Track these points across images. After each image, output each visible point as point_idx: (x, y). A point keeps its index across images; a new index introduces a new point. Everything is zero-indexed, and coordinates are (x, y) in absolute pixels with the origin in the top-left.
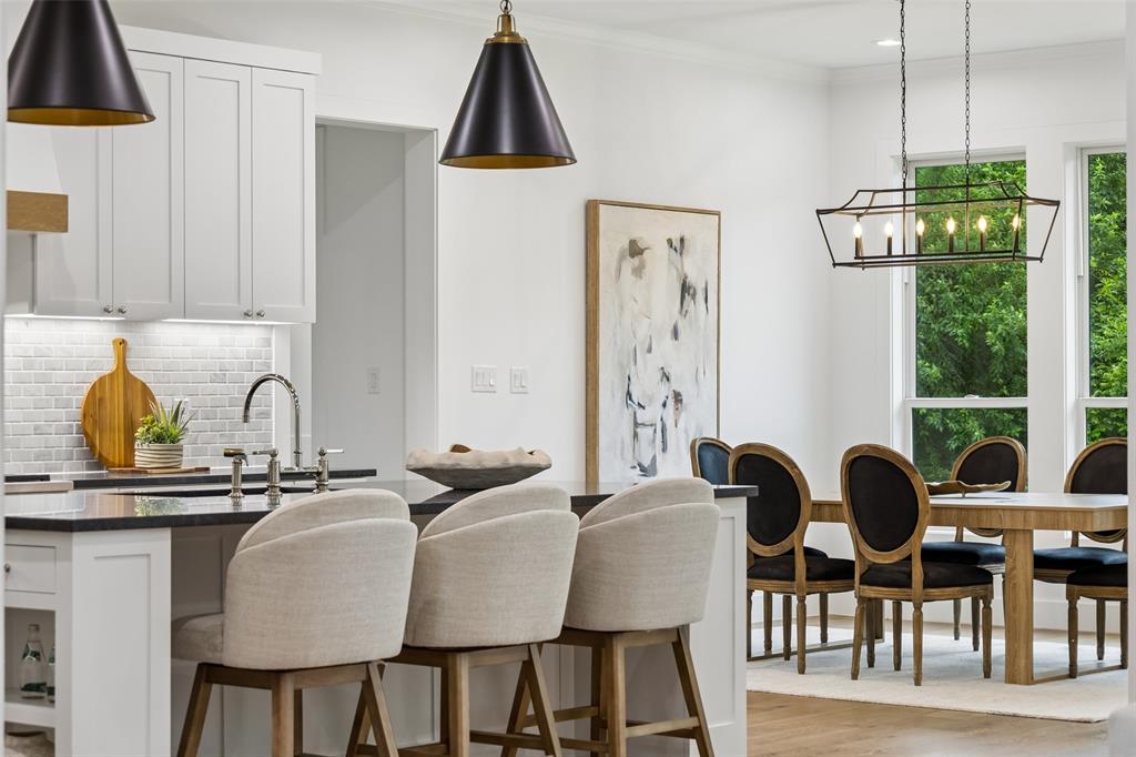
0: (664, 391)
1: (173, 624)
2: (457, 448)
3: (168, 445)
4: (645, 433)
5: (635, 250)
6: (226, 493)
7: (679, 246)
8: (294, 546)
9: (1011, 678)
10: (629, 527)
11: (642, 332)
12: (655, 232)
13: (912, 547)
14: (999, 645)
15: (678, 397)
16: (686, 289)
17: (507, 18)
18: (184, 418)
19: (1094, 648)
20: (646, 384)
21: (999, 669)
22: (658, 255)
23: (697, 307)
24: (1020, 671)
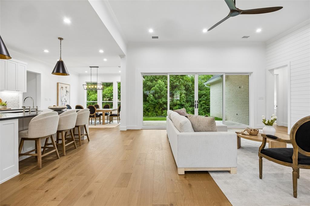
0: (65, 100)
1: (19, 131)
2: (54, 106)
3: (5, 106)
4: (63, 104)
5: (62, 88)
6: (22, 112)
7: (66, 87)
8: (42, 120)
9: (103, 124)
10: (82, 114)
11: (63, 95)
12: (64, 86)
13: (95, 114)
14: (102, 121)
15: (66, 101)
16: (67, 91)
17: (61, 58)
18: (7, 103)
19: (107, 121)
20: (63, 100)
21: (102, 123)
22: (64, 88)
23: (68, 93)
24: (104, 123)
